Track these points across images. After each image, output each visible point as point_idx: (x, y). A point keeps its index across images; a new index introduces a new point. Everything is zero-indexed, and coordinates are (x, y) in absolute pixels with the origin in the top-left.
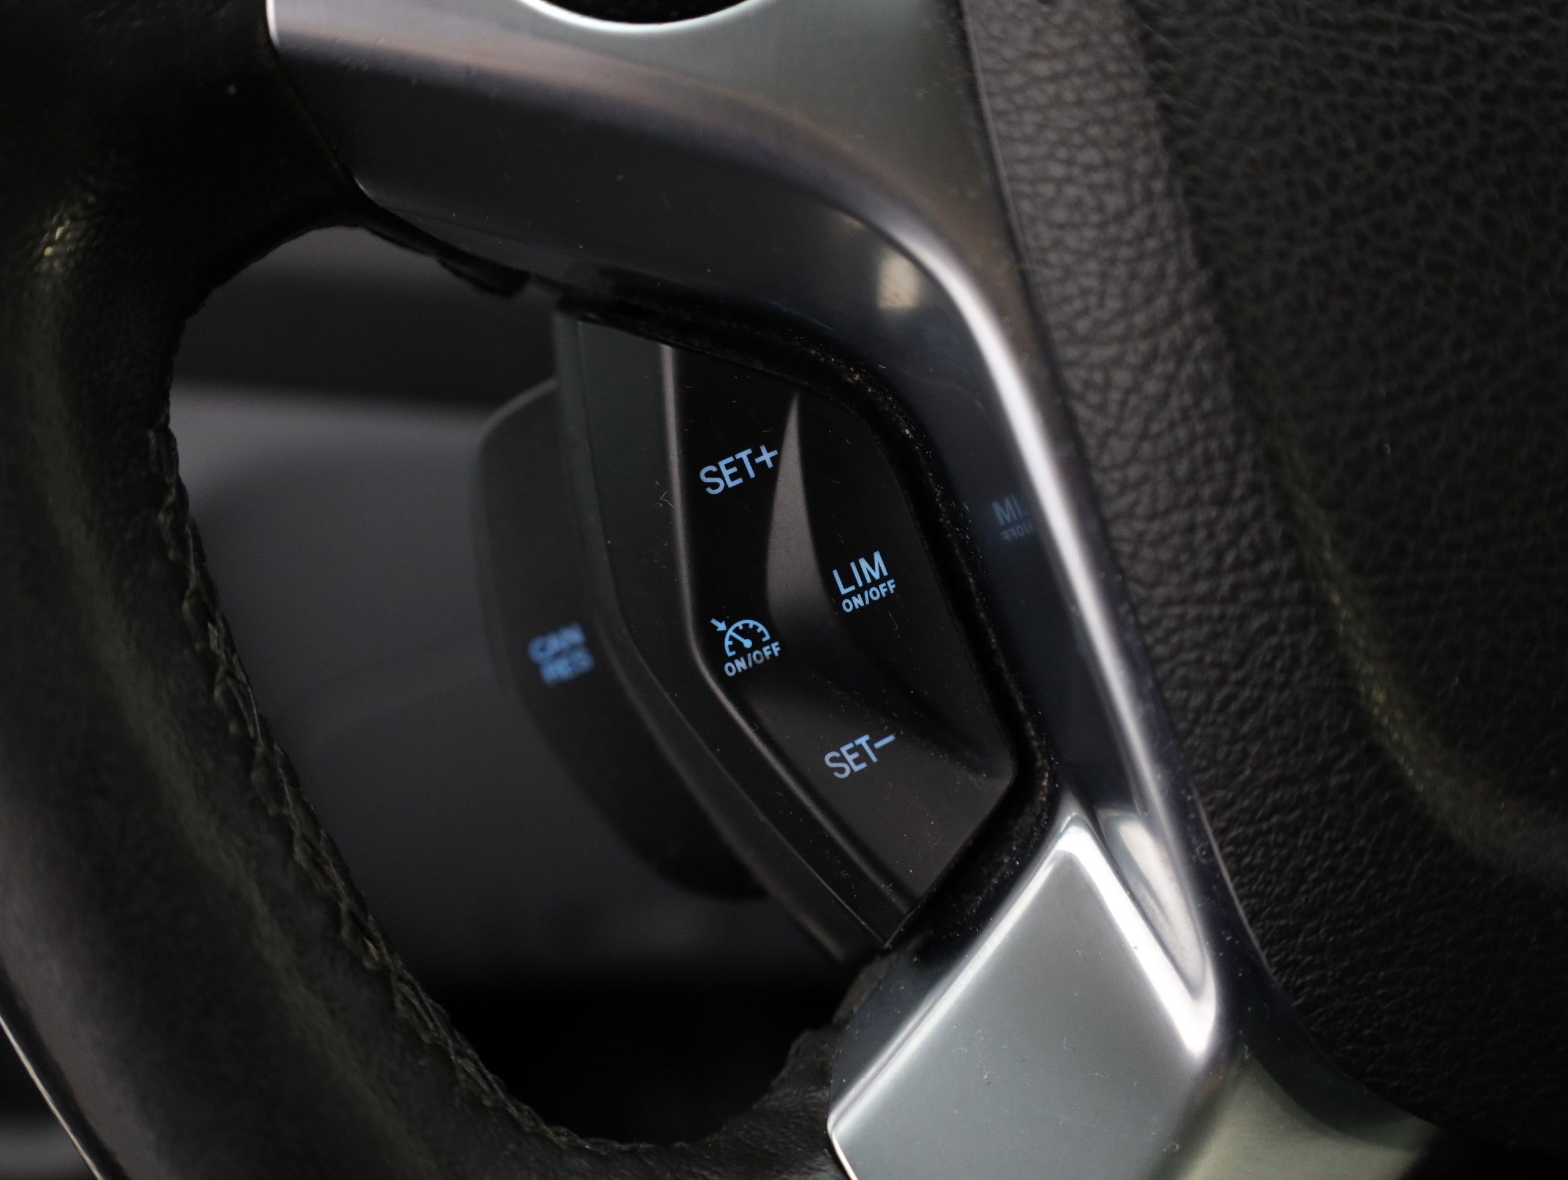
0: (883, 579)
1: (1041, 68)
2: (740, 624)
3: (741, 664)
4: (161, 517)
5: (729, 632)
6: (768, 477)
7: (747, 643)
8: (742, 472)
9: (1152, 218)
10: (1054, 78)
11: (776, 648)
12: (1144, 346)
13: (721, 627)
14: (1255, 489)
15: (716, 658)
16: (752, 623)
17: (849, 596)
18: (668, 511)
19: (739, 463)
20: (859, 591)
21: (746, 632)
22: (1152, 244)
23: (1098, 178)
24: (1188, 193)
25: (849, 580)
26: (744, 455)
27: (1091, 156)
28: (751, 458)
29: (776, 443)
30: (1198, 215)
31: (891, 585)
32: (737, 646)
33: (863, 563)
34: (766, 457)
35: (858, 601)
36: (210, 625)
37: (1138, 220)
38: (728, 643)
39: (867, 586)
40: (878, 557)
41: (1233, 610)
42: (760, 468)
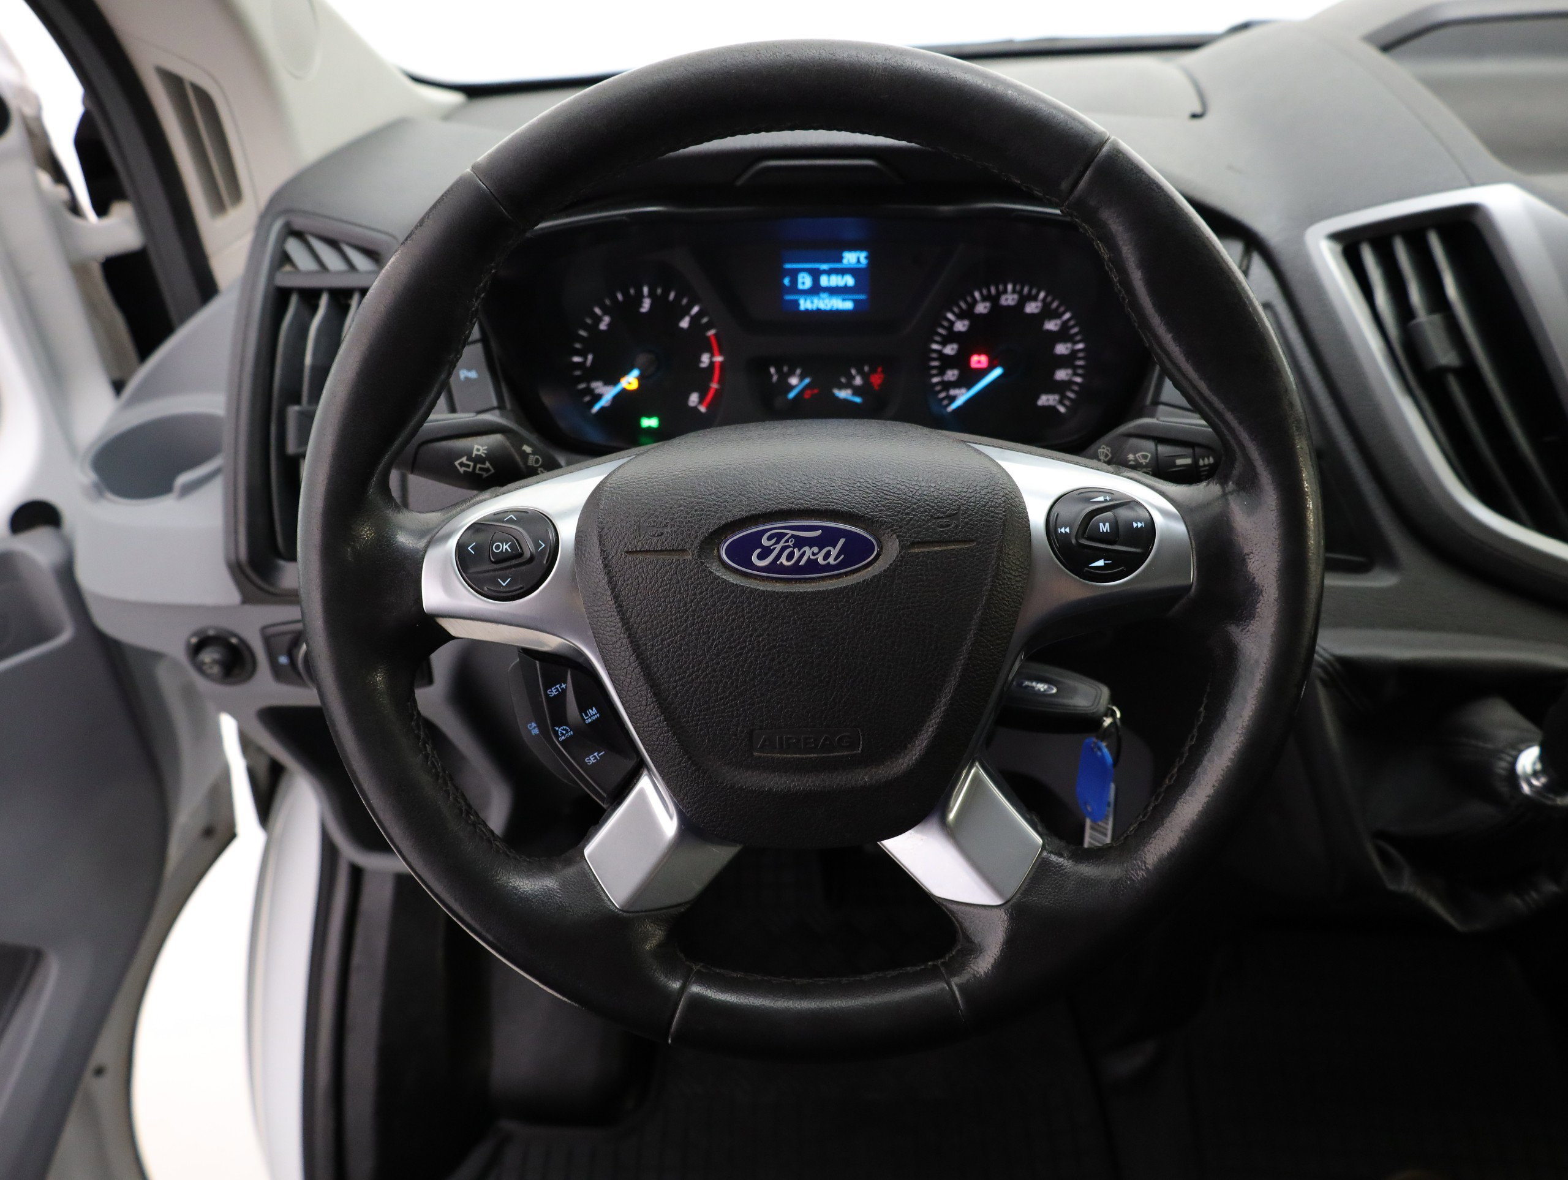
0: (596, 714)
1: (596, 609)
2: (562, 728)
3: (563, 738)
4: (413, 723)
5: (560, 730)
6: (564, 691)
7: (564, 732)
8: (558, 690)
9: (622, 643)
10: (598, 611)
11: (572, 733)
12: (625, 671)
13: (557, 729)
14: (653, 702)
15: (557, 737)
16: (565, 727)
17: (587, 719)
18: (542, 701)
19: (557, 688)
20: (590, 718)
21: (564, 730)
22: (623, 649)
23: (610, 634)
24: (628, 638)
25: (587, 715)
26: (558, 686)
27: (608, 629)
28: (560, 687)
29: (565, 682)
30: (631, 642)
31: (598, 715)
32: (562, 733)
33: (590, 711)
34: (563, 686)
35: (590, 720)
36: (427, 745)
37: (619, 644)
38: (559, 733)
39: (592, 716)
40: (594, 709)
41: (653, 729)
42: (562, 689)
